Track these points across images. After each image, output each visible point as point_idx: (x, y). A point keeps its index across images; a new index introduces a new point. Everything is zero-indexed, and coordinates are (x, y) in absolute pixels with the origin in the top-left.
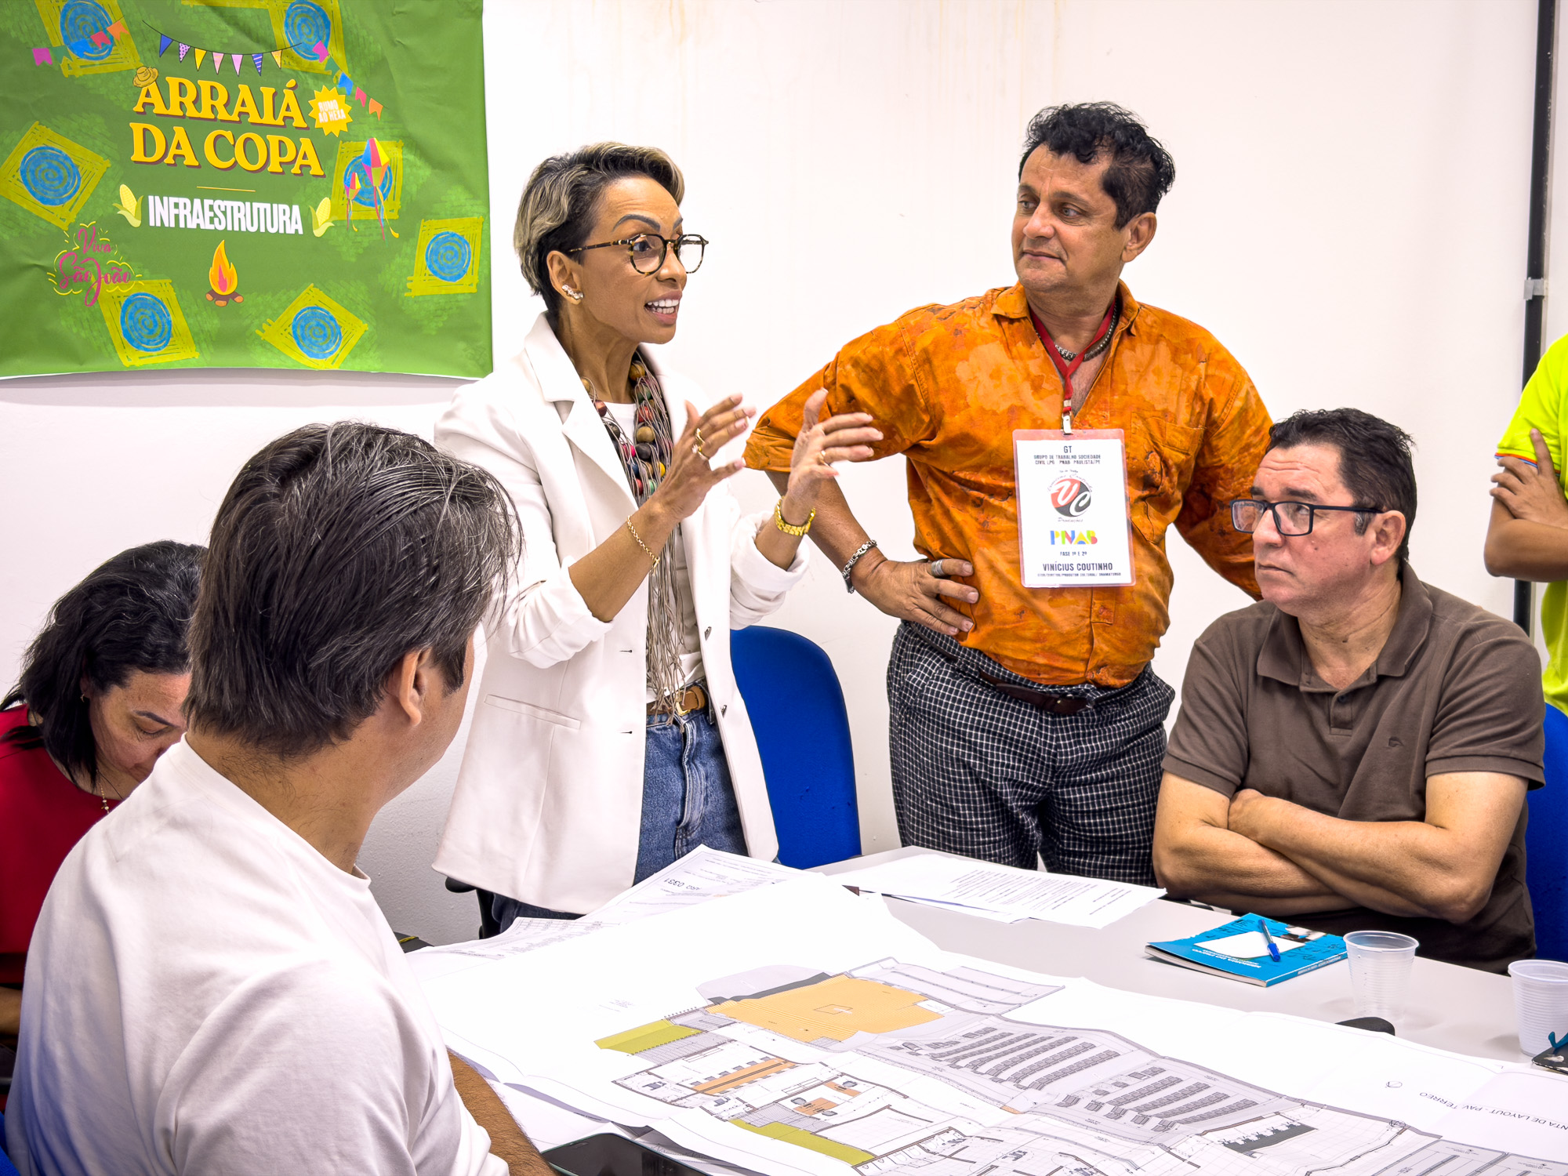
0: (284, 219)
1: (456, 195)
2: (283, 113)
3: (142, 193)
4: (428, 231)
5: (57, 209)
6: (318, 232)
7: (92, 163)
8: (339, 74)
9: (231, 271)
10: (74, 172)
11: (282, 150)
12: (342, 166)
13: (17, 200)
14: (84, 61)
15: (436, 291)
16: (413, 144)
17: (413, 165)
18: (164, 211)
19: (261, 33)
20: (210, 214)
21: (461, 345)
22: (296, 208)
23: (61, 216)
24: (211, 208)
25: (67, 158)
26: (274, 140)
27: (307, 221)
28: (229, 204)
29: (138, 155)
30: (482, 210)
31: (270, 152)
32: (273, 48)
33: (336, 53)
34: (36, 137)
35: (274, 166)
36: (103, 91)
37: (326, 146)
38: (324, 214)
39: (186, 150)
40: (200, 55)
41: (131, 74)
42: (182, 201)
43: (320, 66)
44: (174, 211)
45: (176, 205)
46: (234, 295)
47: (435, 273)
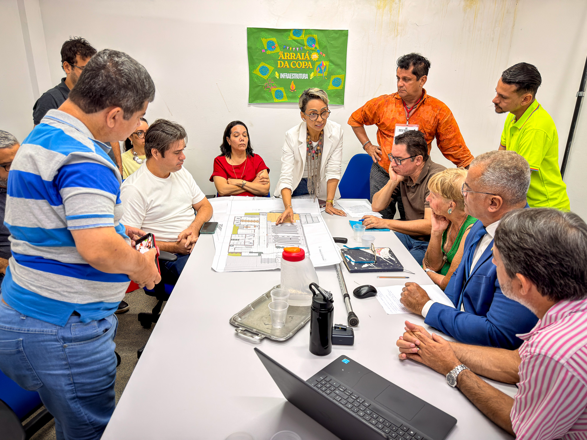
0: (305, 76)
1: (340, 71)
2: (306, 57)
3: (279, 73)
4: (333, 78)
5: (265, 76)
6: (311, 79)
7: (271, 68)
8: (317, 49)
9: (294, 86)
10: (268, 70)
11: (305, 64)
12: (316, 66)
13: (259, 75)
14: (270, 51)
15: (334, 89)
16: (331, 61)
17: (330, 65)
18: (283, 76)
19: (302, 44)
20: (291, 76)
21: (338, 99)
22: (307, 74)
23: (266, 77)
24: (291, 75)
25: (267, 68)
26: (303, 62)
27: (309, 76)
28: (295, 74)
29: (279, 66)
30: (345, 73)
31: (303, 65)
32: (304, 46)
33: (317, 46)
34: (262, 64)
35: (303, 67)
36: (273, 56)
37: (313, 63)
38: (312, 75)
39: (287, 65)
40: (291, 48)
41: (278, 53)
42: (286, 74)
43: (313, 48)
44: (285, 76)
45: (285, 75)
46: (295, 90)
47: (334, 85)
